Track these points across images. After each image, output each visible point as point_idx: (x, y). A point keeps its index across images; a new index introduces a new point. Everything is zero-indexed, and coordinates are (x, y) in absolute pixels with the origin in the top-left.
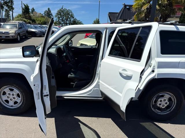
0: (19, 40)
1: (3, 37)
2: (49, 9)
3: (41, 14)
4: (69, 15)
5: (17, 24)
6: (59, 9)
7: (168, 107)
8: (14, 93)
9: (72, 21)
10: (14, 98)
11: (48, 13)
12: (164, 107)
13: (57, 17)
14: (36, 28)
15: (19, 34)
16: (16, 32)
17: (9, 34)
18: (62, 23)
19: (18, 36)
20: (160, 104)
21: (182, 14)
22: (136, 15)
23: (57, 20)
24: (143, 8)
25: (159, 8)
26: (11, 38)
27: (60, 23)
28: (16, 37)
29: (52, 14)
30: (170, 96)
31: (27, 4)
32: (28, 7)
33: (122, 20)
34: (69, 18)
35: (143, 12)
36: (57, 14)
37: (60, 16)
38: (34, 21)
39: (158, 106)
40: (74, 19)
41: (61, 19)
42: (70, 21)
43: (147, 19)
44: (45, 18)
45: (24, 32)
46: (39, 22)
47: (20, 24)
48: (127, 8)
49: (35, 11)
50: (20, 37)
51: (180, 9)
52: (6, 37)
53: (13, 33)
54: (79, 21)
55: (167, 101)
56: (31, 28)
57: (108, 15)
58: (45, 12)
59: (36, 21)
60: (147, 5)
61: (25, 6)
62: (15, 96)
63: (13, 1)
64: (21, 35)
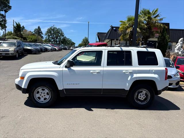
0: (17, 57)
1: (3, 55)
2: (39, 27)
3: (31, 32)
4: (59, 33)
5: (15, 43)
6: (49, 28)
7: (145, 99)
8: (45, 92)
9: (62, 39)
10: (44, 93)
11: (38, 31)
12: (143, 99)
13: (47, 35)
14: (31, 46)
15: (17, 51)
16: (15, 50)
17: (8, 52)
18: (52, 40)
19: (17, 54)
20: (140, 98)
21: (159, 36)
22: (122, 36)
23: (47, 38)
24: (127, 31)
25: (140, 31)
26: (11, 55)
27: (50, 41)
28: (15, 55)
29: (42, 32)
30: (146, 92)
31: (19, 23)
32: (20, 25)
33: (110, 40)
34: (59, 36)
35: (128, 34)
36: (47, 32)
37: (50, 34)
38: (25, 39)
39: (139, 98)
40: (64, 38)
41: (51, 37)
42: (60, 38)
43: (132, 40)
44: (35, 35)
45: (22, 50)
46: (30, 40)
47: (18, 42)
48: (114, 30)
49: (25, 29)
50: (18, 54)
51: (157, 32)
52: (6, 54)
53: (12, 50)
54: (69, 39)
55: (144, 95)
56: (27, 46)
57: (97, 35)
58: (35, 30)
59: (27, 39)
60: (130, 28)
61: (17, 24)
62: (45, 94)
63: (6, 20)
64: (19, 53)
